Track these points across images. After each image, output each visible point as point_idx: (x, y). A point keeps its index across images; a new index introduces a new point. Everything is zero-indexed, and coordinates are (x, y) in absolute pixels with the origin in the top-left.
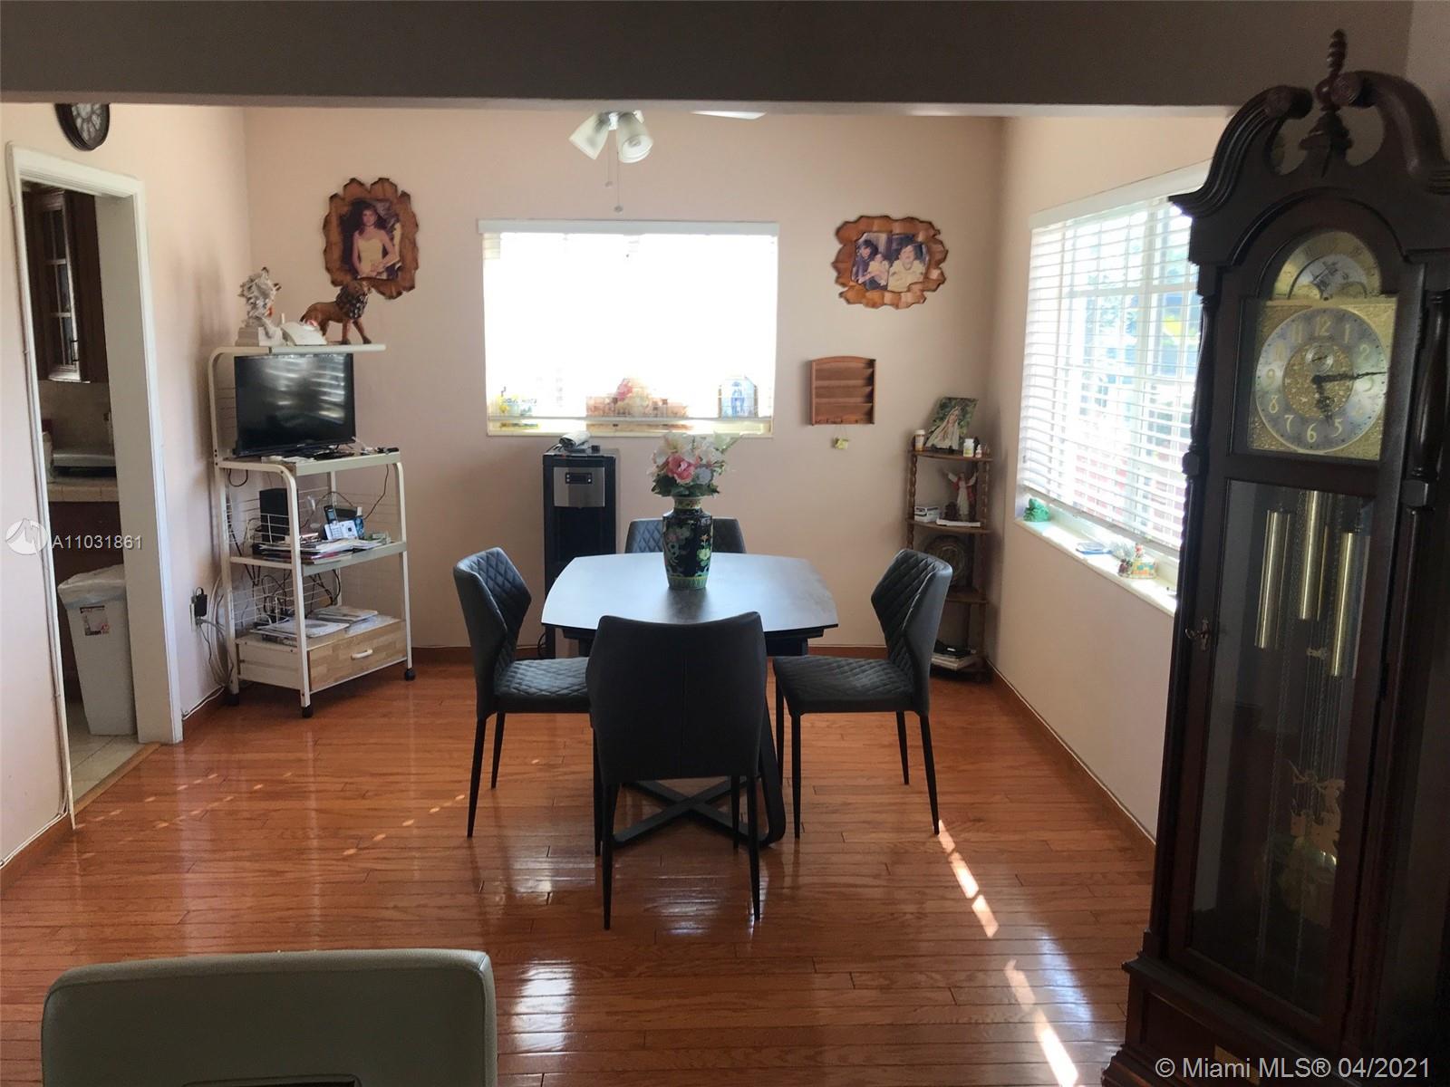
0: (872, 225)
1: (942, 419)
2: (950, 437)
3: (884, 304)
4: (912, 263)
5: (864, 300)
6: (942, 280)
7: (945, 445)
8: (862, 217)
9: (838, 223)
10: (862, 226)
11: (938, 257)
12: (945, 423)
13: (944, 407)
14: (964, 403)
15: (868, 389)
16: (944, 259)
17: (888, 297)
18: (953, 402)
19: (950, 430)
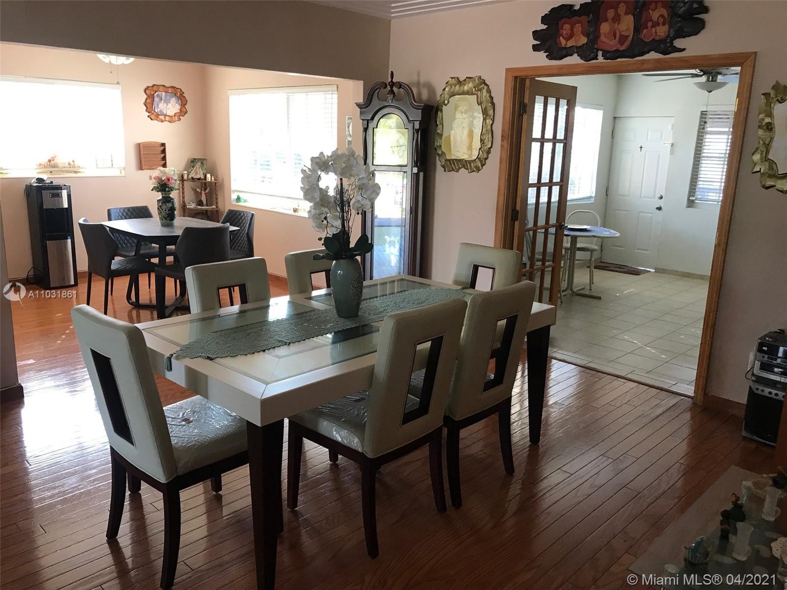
0: (159, 88)
1: (193, 167)
2: (198, 173)
3: (165, 121)
4: (175, 105)
5: (158, 119)
6: (186, 112)
7: (198, 177)
8: (154, 85)
9: (145, 87)
10: (155, 88)
11: (184, 103)
12: (195, 168)
13: (193, 162)
14: (202, 161)
15: (163, 155)
16: (186, 104)
17: (167, 118)
18: (197, 161)
19: (198, 171)
